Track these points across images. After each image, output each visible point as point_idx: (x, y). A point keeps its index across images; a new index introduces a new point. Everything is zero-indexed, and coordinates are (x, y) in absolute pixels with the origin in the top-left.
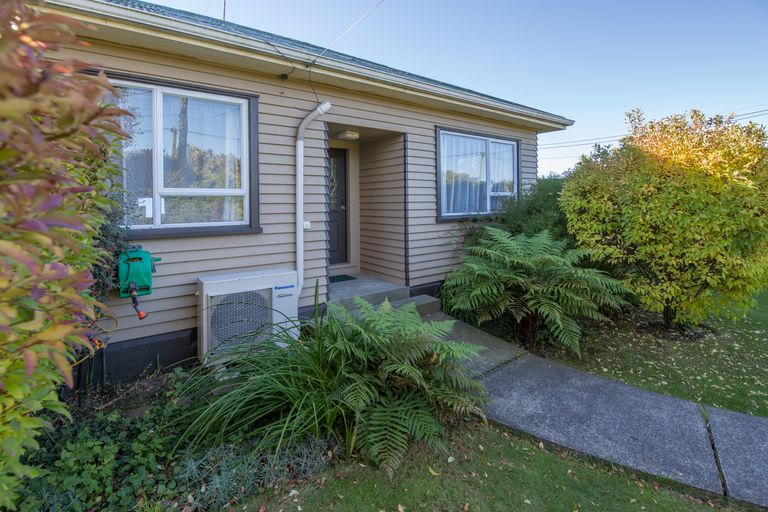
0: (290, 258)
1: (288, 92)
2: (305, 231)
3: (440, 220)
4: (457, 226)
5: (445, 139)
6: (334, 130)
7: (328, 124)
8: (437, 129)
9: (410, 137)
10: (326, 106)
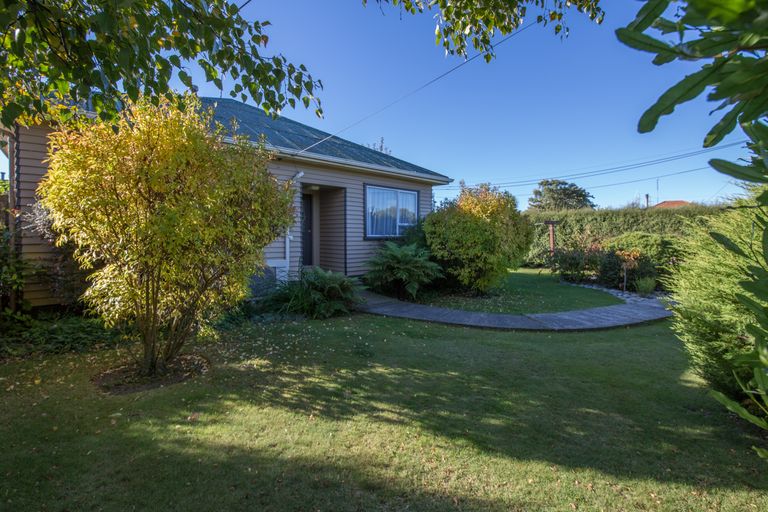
0: (282, 255)
1: (281, 167)
2: (290, 241)
3: (366, 239)
4: (376, 243)
5: (370, 191)
6: (305, 186)
7: (302, 184)
8: (365, 185)
9: (348, 190)
10: (301, 174)
